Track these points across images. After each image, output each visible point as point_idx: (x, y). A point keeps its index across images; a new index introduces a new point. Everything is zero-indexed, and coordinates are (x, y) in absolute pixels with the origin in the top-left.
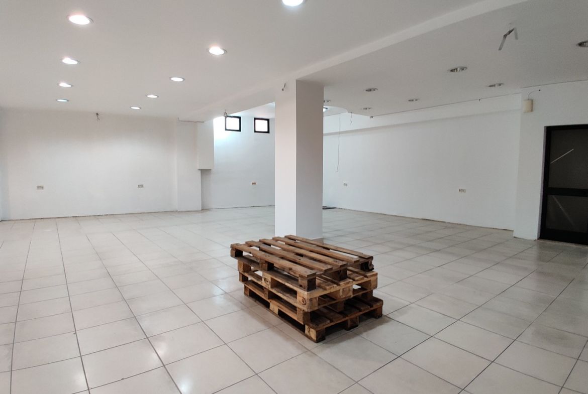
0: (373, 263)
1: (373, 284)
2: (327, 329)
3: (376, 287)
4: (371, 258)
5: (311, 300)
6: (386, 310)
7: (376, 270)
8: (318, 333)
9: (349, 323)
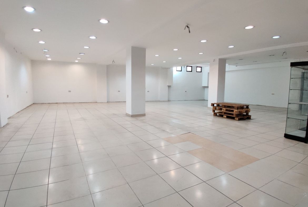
0: (249, 107)
1: (249, 111)
2: (240, 118)
3: (250, 112)
4: (249, 106)
5: (238, 111)
6: (252, 118)
7: (249, 108)
8: (239, 119)
9: (244, 118)
